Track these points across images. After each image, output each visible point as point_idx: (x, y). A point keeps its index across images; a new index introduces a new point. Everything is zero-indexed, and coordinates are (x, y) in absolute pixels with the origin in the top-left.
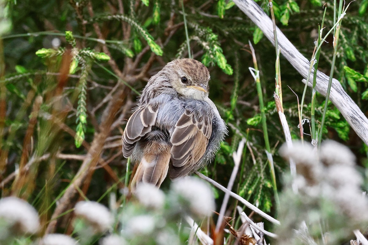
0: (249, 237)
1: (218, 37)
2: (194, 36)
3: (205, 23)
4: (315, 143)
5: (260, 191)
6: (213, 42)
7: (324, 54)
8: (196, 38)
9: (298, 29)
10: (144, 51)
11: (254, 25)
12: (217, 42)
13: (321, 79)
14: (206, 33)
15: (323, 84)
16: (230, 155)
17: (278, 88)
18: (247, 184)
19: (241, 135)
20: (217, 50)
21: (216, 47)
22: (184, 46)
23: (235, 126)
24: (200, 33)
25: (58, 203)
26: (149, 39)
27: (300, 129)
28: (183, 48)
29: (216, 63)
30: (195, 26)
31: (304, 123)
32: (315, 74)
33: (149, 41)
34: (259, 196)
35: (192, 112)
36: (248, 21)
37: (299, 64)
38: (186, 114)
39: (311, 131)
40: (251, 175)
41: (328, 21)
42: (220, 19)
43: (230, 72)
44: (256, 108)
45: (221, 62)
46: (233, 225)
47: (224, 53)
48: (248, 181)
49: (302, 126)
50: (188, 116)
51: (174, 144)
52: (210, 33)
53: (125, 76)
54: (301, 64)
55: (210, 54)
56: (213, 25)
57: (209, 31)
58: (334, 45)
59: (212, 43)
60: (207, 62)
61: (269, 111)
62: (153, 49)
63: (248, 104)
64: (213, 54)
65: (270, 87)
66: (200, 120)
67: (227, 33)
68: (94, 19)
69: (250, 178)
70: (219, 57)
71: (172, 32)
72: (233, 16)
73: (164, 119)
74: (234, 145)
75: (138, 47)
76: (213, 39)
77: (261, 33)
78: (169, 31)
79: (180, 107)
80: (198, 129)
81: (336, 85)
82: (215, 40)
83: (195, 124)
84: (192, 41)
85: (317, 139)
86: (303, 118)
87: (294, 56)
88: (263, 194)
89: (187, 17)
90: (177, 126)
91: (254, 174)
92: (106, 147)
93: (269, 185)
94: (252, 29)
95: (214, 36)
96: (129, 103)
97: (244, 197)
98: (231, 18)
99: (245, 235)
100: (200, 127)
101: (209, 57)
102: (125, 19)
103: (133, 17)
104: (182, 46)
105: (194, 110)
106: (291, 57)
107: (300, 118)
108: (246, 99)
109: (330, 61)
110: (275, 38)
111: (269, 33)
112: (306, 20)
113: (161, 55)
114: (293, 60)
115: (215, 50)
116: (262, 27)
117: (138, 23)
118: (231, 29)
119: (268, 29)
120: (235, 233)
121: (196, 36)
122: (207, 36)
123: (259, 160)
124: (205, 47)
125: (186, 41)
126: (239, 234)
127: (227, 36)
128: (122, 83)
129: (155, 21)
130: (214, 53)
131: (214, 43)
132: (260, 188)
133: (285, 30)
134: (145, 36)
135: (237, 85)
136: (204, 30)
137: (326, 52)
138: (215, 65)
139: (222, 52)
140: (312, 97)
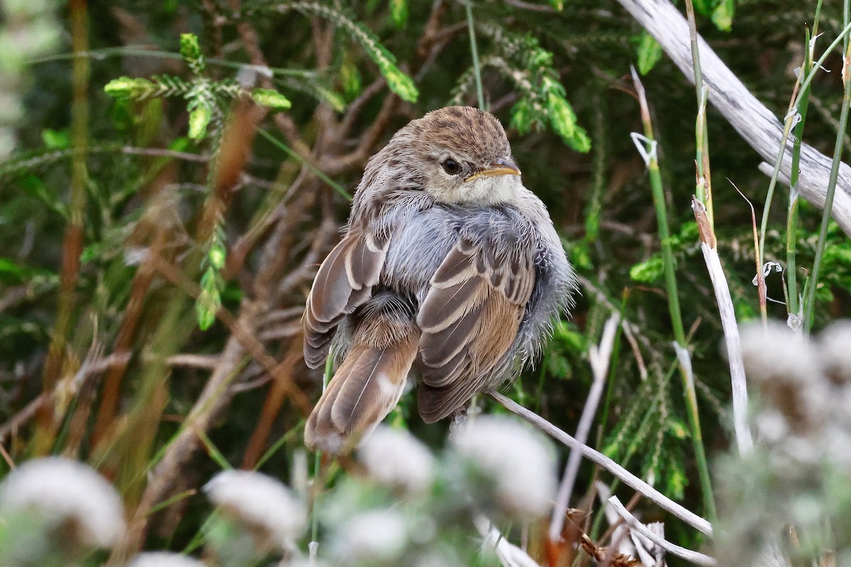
0: (629, 560)
1: (554, 59)
2: (491, 57)
3: (519, 24)
4: (797, 322)
5: (658, 447)
6: (542, 69)
7: (818, 103)
8: (497, 61)
9: (753, 40)
10: (367, 94)
11: (641, 30)
12: (551, 71)
13: (807, 162)
14: (523, 49)
15: (812, 174)
16: (584, 355)
17: (703, 185)
18: (625, 430)
19: (609, 306)
20: (552, 90)
21: (548, 83)
22: (466, 80)
23: (595, 283)
24: (506, 49)
25: (150, 477)
26: (384, 61)
27: (757, 287)
28: (463, 87)
29: (549, 123)
30: (494, 31)
31: (768, 272)
32: (795, 152)
33: (383, 64)
34: (655, 459)
35: (478, 242)
36: (625, 20)
37: (751, 124)
38: (460, 250)
39: (786, 292)
40: (636, 407)
41: (827, 20)
42: (555, 15)
43: (585, 145)
44: (647, 239)
45: (563, 119)
46: (586, 529)
47: (570, 98)
48: (628, 423)
49: (763, 280)
50: (465, 253)
51: (426, 330)
52: (533, 48)
53: (318, 157)
54: (757, 125)
55: (534, 101)
56: (539, 29)
57: (530, 44)
58: (844, 77)
59: (537, 74)
60: (524, 122)
61: (684, 247)
62: (395, 84)
63: (627, 230)
64: (541, 101)
65: (682, 187)
66: (496, 264)
67: (574, 49)
68: (243, 13)
69: (632, 415)
70: (558, 108)
71: (436, 49)
72: (590, 7)
73: (402, 266)
74: (592, 331)
75: (351, 85)
76: (542, 63)
77: (656, 46)
78: (429, 45)
79: (446, 233)
80: (491, 286)
81: (845, 178)
82: (546, 66)
83: (482, 275)
84: (488, 70)
85: (801, 314)
86: (765, 261)
87: (738, 105)
88: (665, 454)
89: (474, 11)
90: (436, 281)
91: (642, 402)
92: (268, 335)
93: (680, 431)
94: (635, 39)
95: (544, 55)
96: (328, 225)
97: (617, 459)
98: (582, 12)
99: (619, 555)
100: (497, 280)
101: (529, 108)
102: (321, 12)
103: (339, 8)
104: (460, 80)
105: (482, 238)
106: (732, 107)
107: (758, 260)
108: (623, 218)
109: (833, 121)
110: (695, 62)
111: (677, 47)
112: (773, 18)
113: (414, 100)
114: (736, 116)
115: (545, 89)
116: (659, 33)
117: (355, 22)
118: (584, 39)
119: (673, 38)
120: (594, 549)
121: (496, 56)
122: (526, 54)
123: (655, 369)
124: (521, 84)
125: (471, 70)
126: (603, 553)
127: (573, 57)
128: (312, 175)
129: (395, 21)
130: (545, 99)
131: (545, 73)
132: (656, 440)
133: (720, 43)
134: (374, 53)
135: (599, 180)
136: (517, 41)
137: (824, 98)
138: (544, 128)
139: (564, 93)
140: (790, 209)
